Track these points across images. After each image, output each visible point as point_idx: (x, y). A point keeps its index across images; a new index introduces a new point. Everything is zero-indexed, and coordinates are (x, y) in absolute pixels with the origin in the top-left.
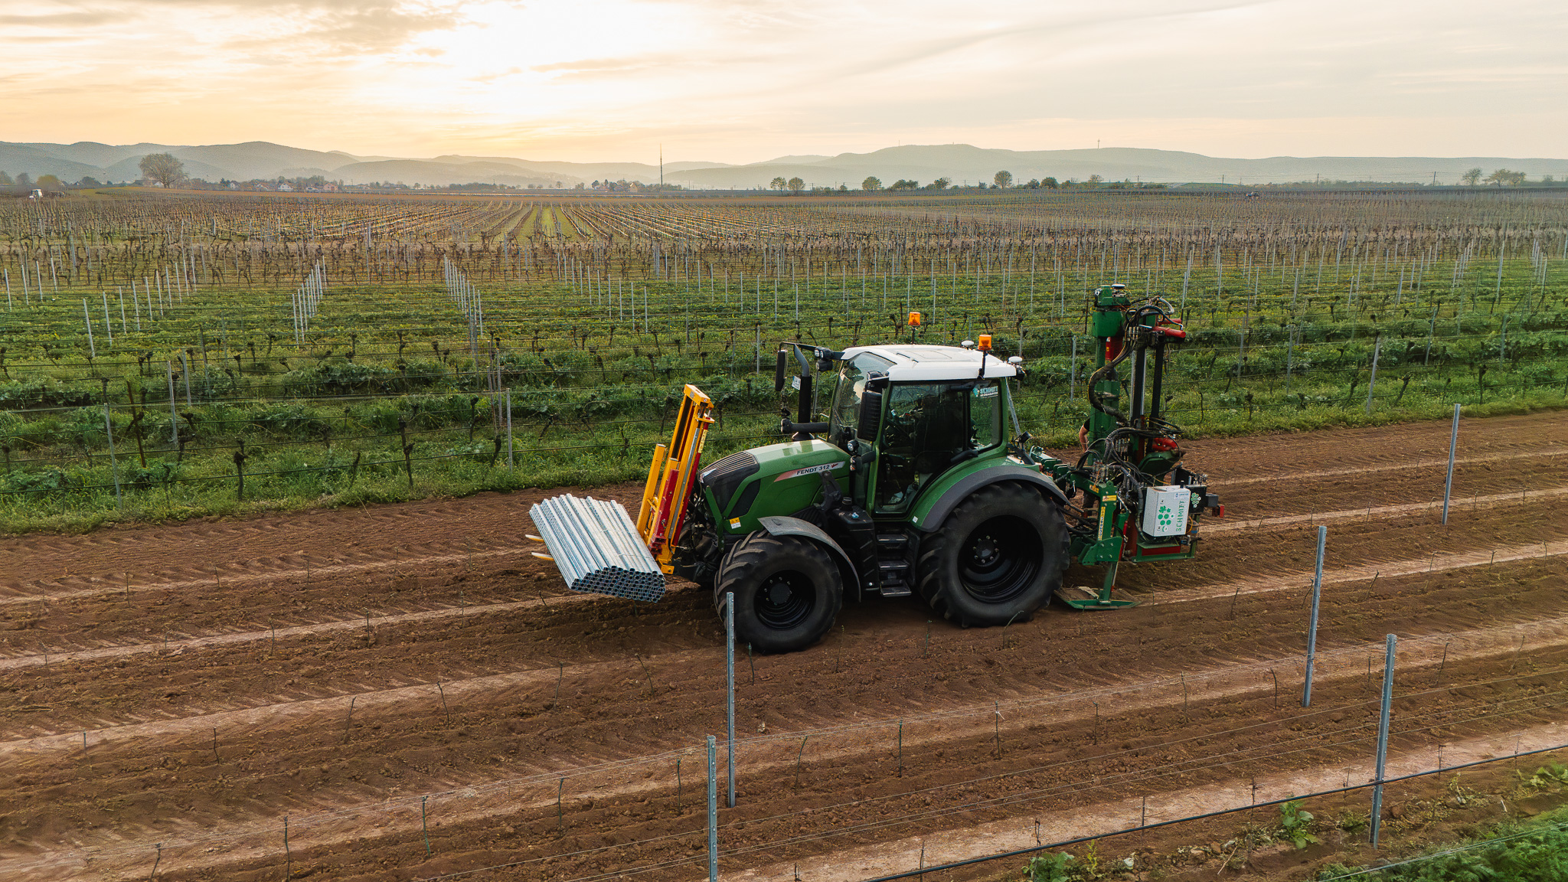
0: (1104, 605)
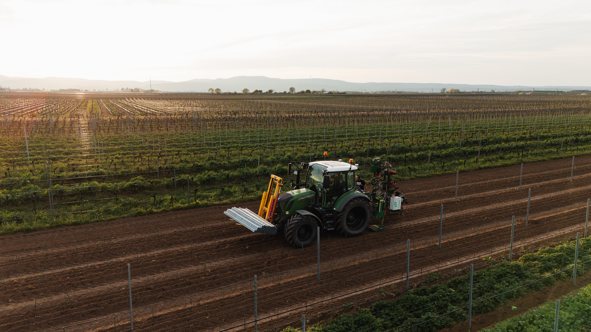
0: (381, 229)
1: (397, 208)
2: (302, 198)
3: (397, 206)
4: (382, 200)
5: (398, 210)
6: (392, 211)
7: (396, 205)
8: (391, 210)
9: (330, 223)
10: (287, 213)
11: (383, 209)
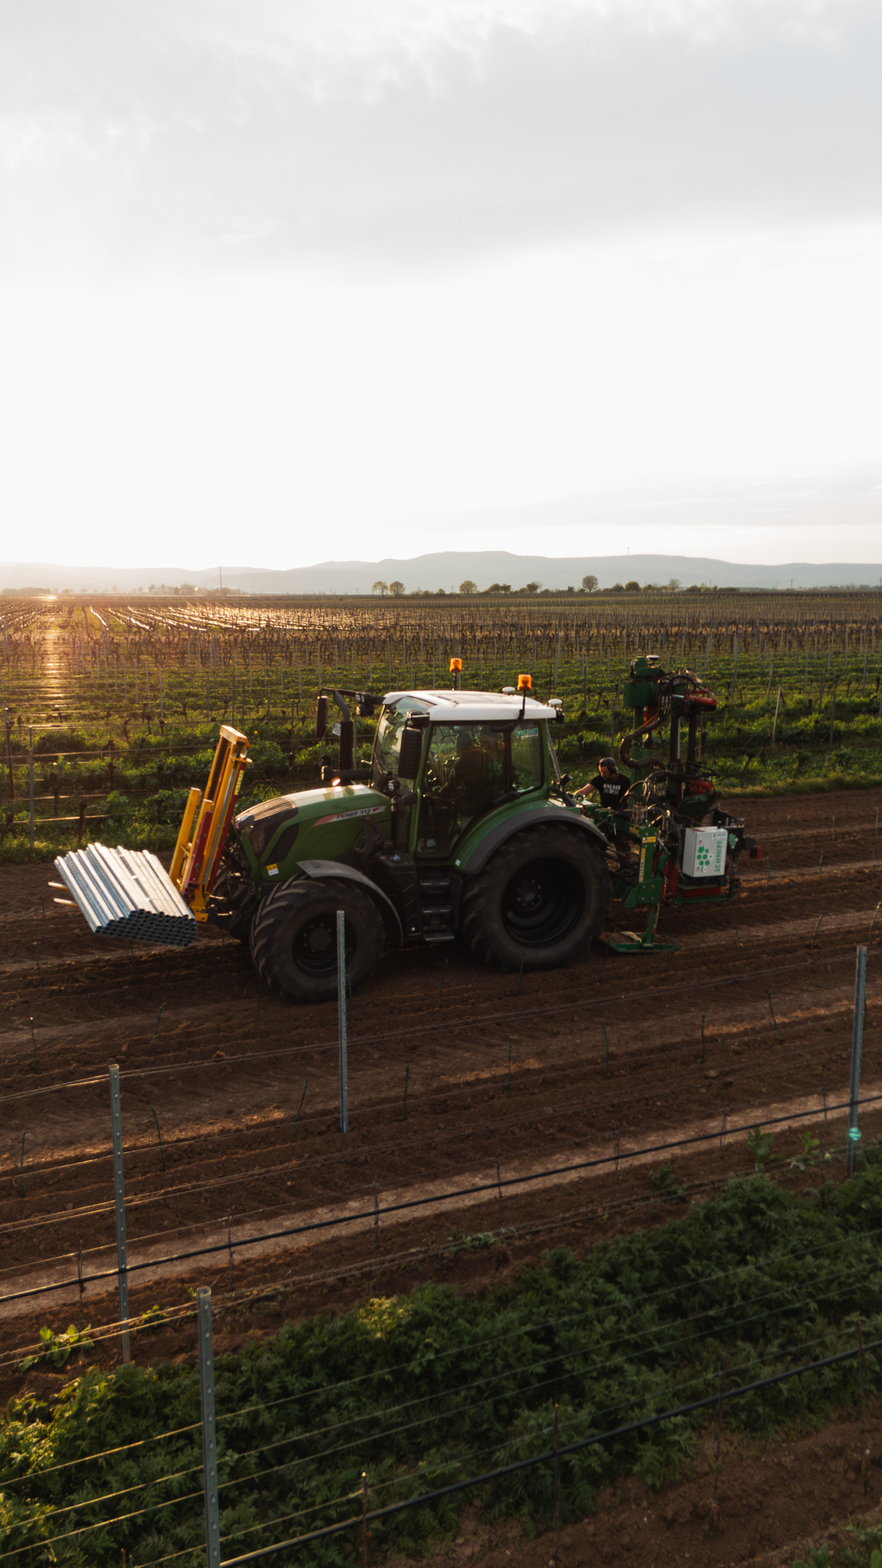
0: (647, 948)
1: (707, 871)
2: (335, 819)
3: (707, 863)
4: (652, 839)
5: (715, 879)
6: (692, 880)
7: (705, 857)
8: (685, 875)
9: (440, 916)
10: (273, 871)
11: (654, 869)
